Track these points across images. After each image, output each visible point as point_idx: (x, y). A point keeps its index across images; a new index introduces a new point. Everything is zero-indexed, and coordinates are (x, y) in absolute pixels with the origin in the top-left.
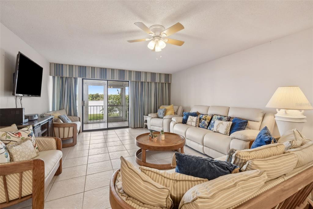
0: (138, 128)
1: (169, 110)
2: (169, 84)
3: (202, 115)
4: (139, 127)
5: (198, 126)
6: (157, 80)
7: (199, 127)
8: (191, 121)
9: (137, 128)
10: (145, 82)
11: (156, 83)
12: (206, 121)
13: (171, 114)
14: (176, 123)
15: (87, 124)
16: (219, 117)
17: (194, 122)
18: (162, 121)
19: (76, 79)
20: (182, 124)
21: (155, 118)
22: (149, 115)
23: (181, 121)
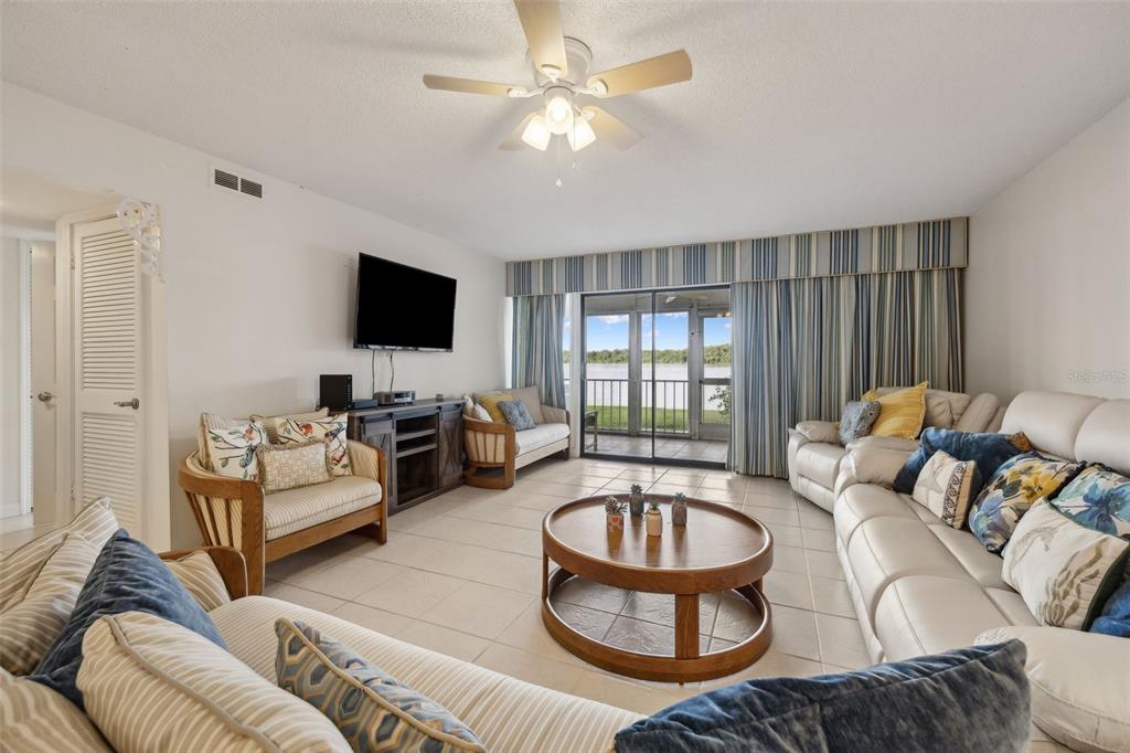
0: (764, 476)
4: (772, 476)
5: (958, 524)
7: (965, 527)
8: (931, 480)
10: (798, 280)
11: (861, 281)
12: (1011, 502)
15: (635, 439)
18: (834, 462)
19: (560, 299)
23: (891, 475)
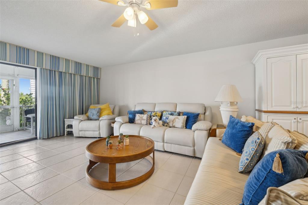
1: (105, 109)
2: (98, 79)
3: (150, 113)
4: (57, 136)
5: (149, 124)
6: (84, 73)
8: (141, 119)
9: (53, 137)
10: (65, 73)
11: (81, 76)
13: (109, 114)
14: (123, 124)
16: (170, 113)
17: (145, 120)
18: (97, 124)
20: (130, 124)
21: (85, 120)
22: (75, 117)
